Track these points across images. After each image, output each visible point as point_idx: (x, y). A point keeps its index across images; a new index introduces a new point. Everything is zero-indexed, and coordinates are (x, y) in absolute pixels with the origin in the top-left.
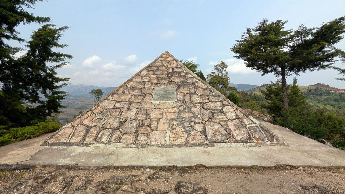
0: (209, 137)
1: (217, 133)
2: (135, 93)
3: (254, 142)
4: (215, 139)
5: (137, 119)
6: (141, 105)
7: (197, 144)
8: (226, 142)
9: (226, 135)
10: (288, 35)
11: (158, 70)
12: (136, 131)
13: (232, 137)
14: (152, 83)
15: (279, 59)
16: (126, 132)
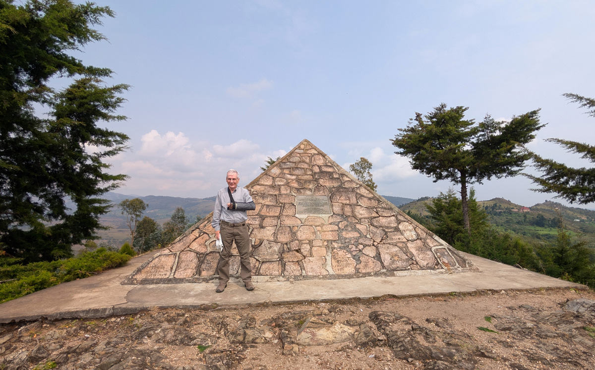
0: (386, 264)
1: (396, 258)
2: (267, 201)
3: (443, 268)
4: (394, 266)
5: (278, 241)
6: (279, 220)
7: (372, 274)
8: (409, 269)
9: (407, 260)
10: (470, 127)
11: (297, 168)
12: (281, 259)
13: (415, 263)
14: (291, 188)
15: (459, 159)
16: (265, 260)
